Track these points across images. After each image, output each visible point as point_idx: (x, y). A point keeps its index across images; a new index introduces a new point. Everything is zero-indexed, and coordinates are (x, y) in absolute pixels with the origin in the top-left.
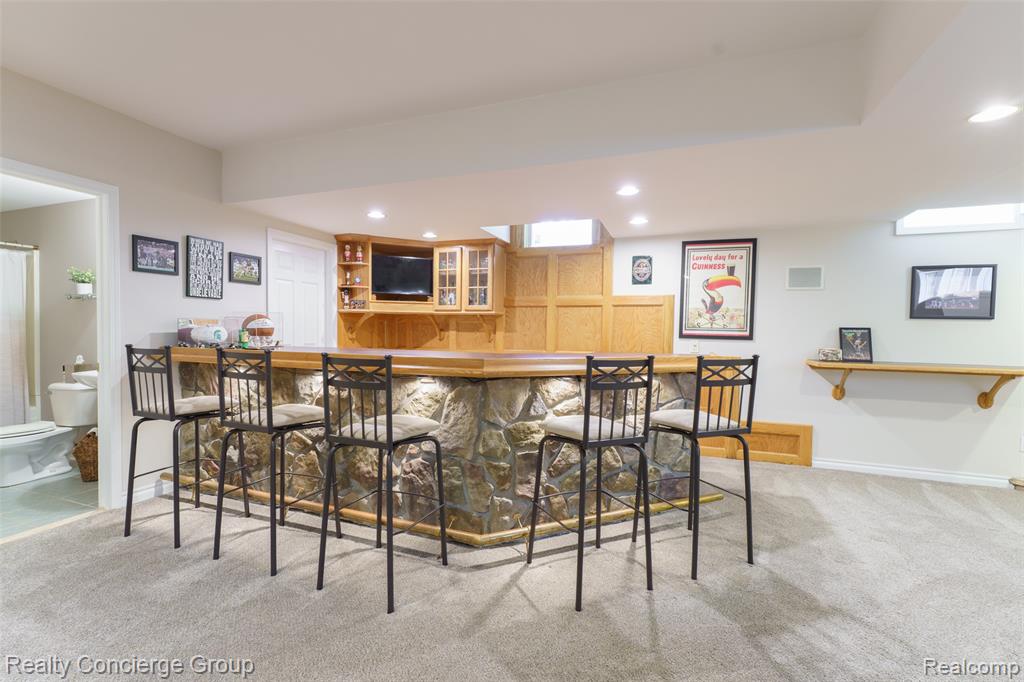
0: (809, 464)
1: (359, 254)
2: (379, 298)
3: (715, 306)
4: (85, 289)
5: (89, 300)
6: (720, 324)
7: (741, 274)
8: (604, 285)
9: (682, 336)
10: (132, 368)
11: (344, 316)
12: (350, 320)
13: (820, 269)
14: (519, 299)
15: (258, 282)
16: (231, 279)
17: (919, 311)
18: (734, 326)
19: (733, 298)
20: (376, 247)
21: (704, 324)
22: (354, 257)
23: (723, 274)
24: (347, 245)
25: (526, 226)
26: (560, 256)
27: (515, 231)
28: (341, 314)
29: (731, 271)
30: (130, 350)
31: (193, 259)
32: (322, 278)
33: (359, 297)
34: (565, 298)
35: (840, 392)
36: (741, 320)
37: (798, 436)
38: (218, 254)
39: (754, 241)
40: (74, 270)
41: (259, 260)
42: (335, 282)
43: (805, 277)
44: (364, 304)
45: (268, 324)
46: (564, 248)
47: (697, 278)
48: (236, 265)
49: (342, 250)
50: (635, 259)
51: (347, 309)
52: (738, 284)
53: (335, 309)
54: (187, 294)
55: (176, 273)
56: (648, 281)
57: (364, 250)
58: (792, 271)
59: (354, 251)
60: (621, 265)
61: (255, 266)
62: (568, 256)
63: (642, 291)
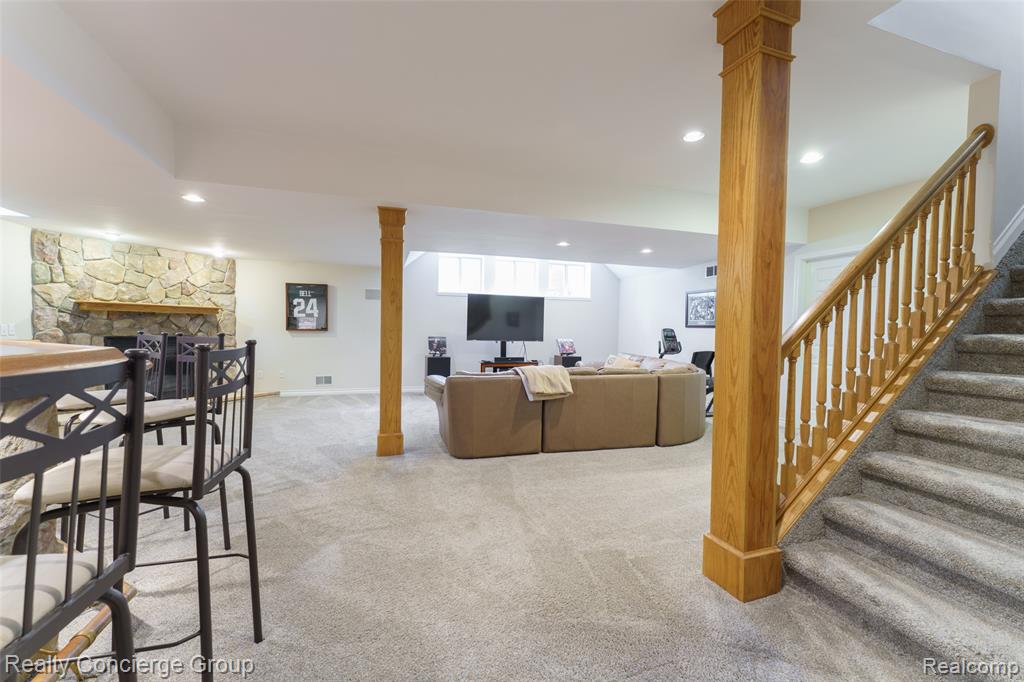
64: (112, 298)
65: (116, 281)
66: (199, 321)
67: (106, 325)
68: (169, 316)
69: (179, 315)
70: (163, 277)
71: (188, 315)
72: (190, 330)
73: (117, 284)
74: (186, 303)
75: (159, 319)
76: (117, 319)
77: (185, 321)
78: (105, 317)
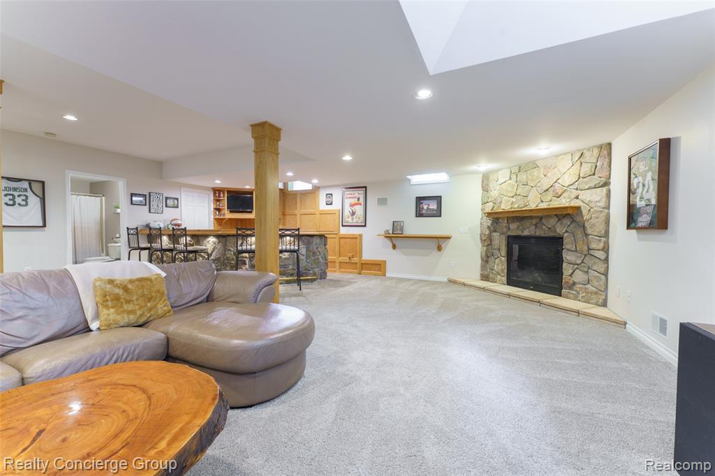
0: (385, 275)
1: (222, 195)
2: (231, 212)
3: (353, 214)
4: (119, 211)
5: (118, 214)
6: (355, 221)
7: (362, 201)
8: (316, 205)
9: (343, 226)
10: (128, 234)
11: (216, 219)
12: (219, 221)
13: (386, 199)
14: (287, 211)
15: (178, 207)
16: (166, 206)
17: (419, 214)
18: (360, 221)
19: (359, 210)
20: (228, 192)
21: (349, 220)
22: (219, 196)
23: (355, 201)
24: (217, 191)
25: (289, 183)
26: (301, 194)
27: (285, 185)
28: (215, 219)
29: (359, 199)
30: (128, 229)
31: (151, 200)
32: (207, 205)
33: (222, 212)
34: (303, 211)
35: (394, 247)
36: (362, 219)
37: (380, 265)
38: (161, 198)
39: (366, 187)
40: (115, 204)
41: (177, 199)
42: (212, 206)
43: (382, 202)
44: (224, 215)
45: (179, 222)
46: (302, 191)
47: (347, 202)
48: (168, 201)
49: (215, 194)
50: (327, 195)
51: (217, 217)
52: (360, 204)
53: (212, 217)
54: (150, 212)
55: (146, 205)
56: (331, 204)
57: (224, 193)
58: (379, 199)
59: (219, 194)
60: (322, 197)
61: (176, 201)
62: (304, 193)
63: (329, 207)
64: (509, 208)
65: (512, 195)
66: (567, 221)
67: (506, 227)
68: (541, 218)
69: (549, 217)
70: (538, 185)
71: (556, 215)
72: (558, 230)
73: (512, 197)
74: (556, 204)
75: (534, 221)
76: (512, 222)
77: (553, 221)
78: (506, 222)
